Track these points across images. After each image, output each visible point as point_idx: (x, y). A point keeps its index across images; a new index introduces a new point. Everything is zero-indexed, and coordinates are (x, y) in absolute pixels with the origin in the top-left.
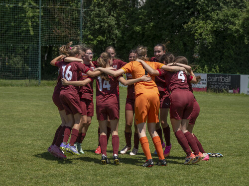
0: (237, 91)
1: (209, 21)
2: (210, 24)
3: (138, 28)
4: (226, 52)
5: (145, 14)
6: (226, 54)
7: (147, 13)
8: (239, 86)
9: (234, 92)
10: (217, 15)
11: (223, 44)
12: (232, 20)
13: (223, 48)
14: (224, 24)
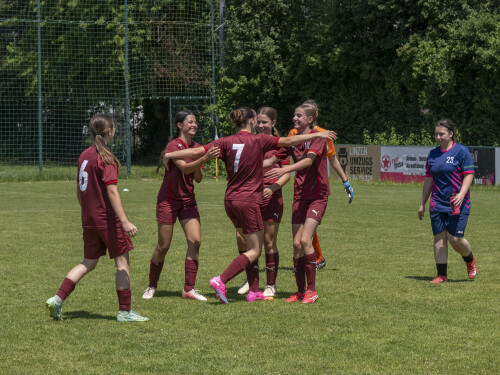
0: (488, 181)
1: (441, 41)
2: (443, 46)
3: (313, 60)
4: (477, 101)
5: (327, 30)
6: (477, 106)
7: (330, 29)
8: (492, 171)
9: (485, 183)
10: (457, 28)
11: (472, 87)
12: (483, 37)
13: (473, 94)
14: (469, 45)
